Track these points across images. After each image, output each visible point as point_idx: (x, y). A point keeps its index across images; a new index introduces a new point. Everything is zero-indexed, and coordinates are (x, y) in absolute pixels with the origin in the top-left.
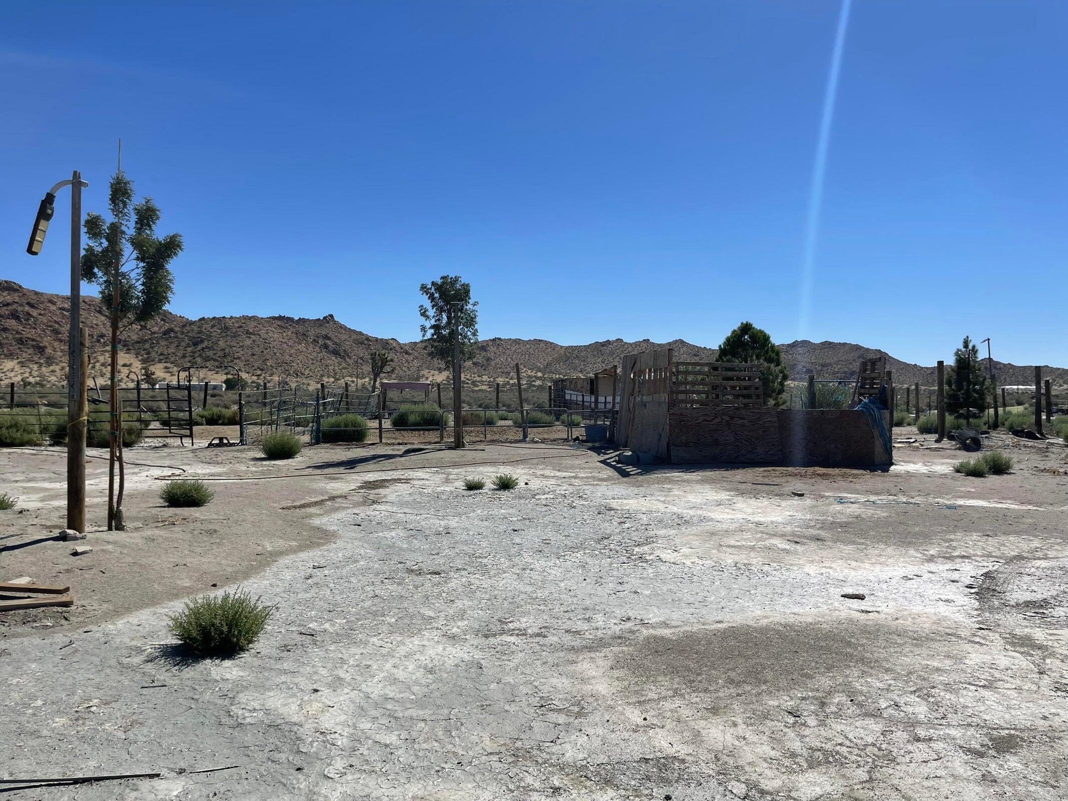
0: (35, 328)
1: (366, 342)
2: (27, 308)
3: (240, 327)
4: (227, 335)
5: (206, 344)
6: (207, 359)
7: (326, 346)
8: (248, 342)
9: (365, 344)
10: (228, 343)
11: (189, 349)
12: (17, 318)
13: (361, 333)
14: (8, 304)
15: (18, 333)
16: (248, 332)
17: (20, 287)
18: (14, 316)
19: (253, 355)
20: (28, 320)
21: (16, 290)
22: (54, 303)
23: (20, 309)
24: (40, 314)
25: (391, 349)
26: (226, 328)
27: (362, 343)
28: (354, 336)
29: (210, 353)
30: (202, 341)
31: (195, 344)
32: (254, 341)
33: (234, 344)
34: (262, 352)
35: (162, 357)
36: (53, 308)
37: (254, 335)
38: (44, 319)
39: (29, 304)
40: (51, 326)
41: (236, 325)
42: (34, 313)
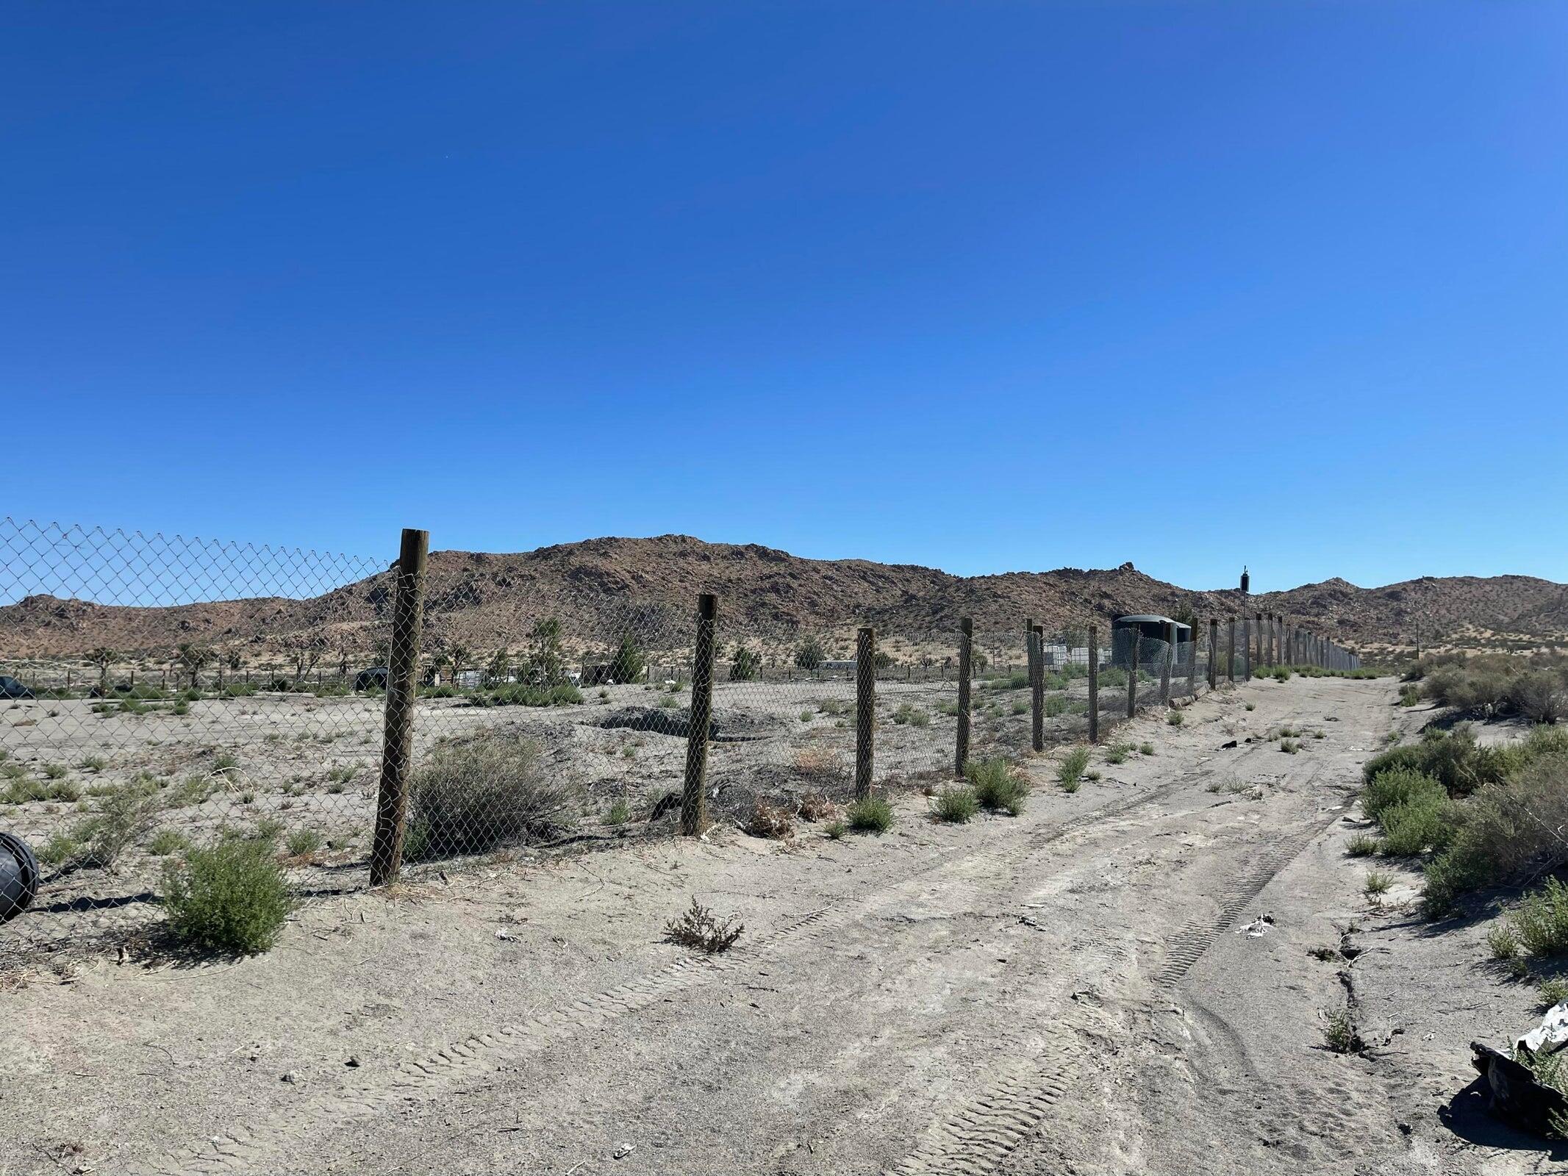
0: (793, 601)
1: (1170, 598)
2: (789, 579)
3: (988, 589)
4: (971, 600)
5: (946, 611)
6: (944, 630)
7: (1100, 607)
8: (994, 607)
9: (1168, 601)
10: (970, 610)
11: (927, 619)
12: (777, 591)
13: (1168, 586)
14: (770, 577)
15: (775, 607)
16: (995, 595)
17: (788, 555)
18: (775, 589)
19: (996, 623)
20: (787, 592)
21: (784, 560)
22: (818, 572)
23: (781, 580)
24: (800, 585)
25: (1205, 606)
26: (972, 591)
27: (1164, 600)
28: (1156, 591)
29: (947, 623)
30: (942, 609)
31: (935, 613)
32: (1000, 606)
33: (976, 610)
34: (1009, 619)
35: (897, 630)
36: (817, 576)
37: (1004, 597)
38: (803, 590)
39: (791, 575)
40: (809, 598)
41: (984, 587)
42: (795, 584)
